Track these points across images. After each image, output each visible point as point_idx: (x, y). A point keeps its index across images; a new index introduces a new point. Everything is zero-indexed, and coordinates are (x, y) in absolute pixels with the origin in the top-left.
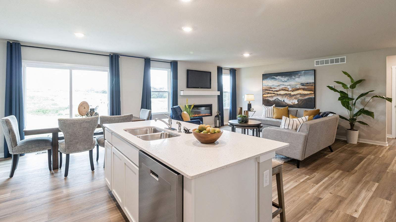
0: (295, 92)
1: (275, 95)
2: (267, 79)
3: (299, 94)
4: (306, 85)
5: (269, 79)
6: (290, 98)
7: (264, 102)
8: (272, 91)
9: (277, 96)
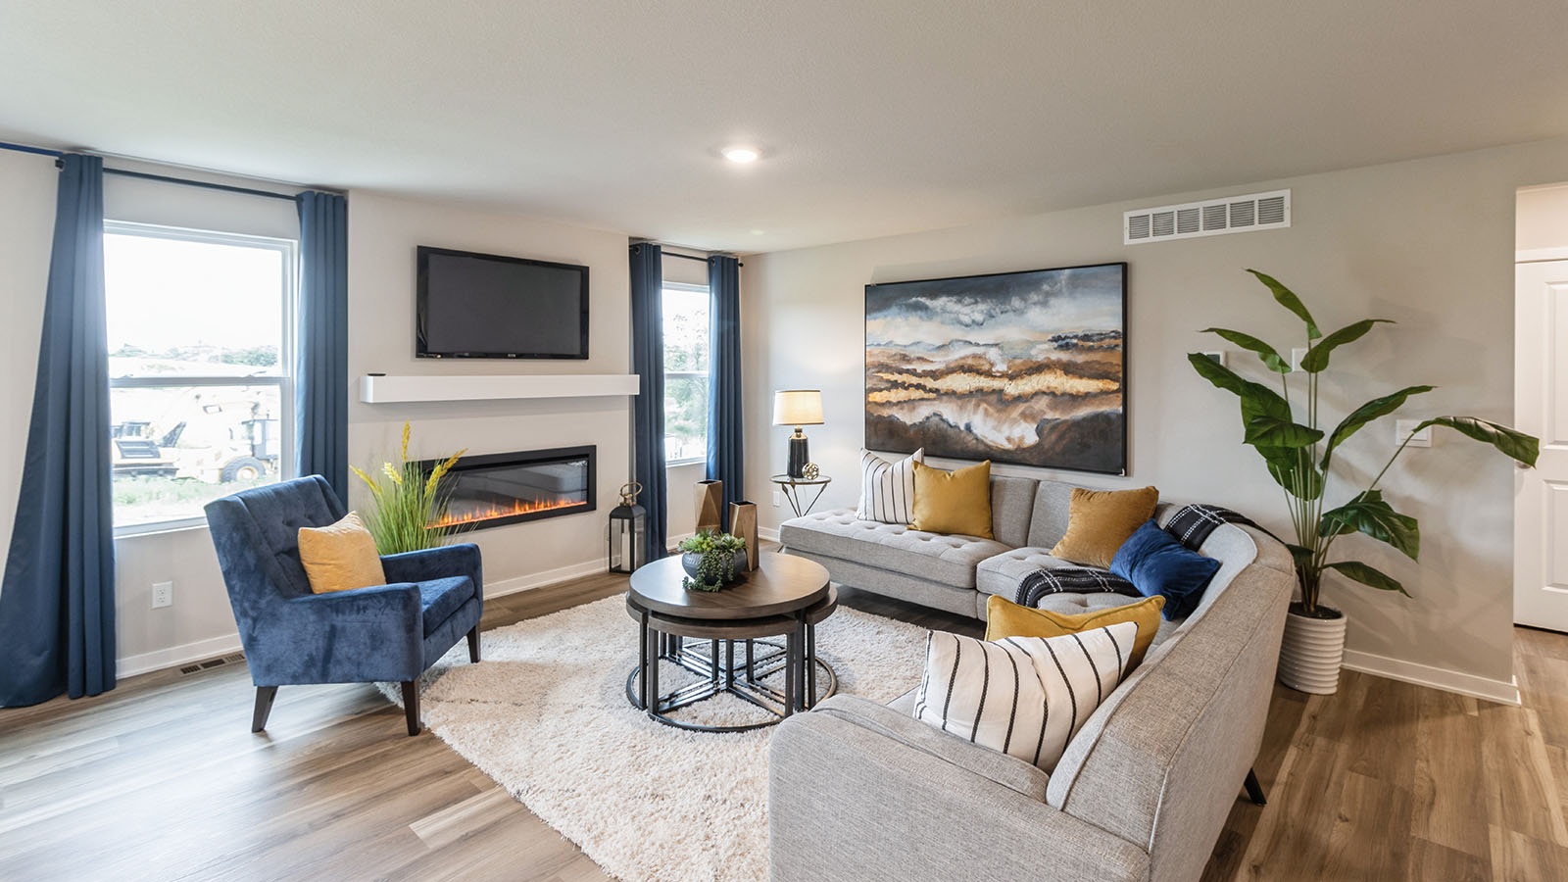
0: (1024, 381)
1: (926, 396)
2: (885, 313)
3: (1044, 393)
4: (1081, 343)
5: (894, 309)
6: (999, 411)
7: (872, 429)
8: (913, 373)
9: (934, 399)
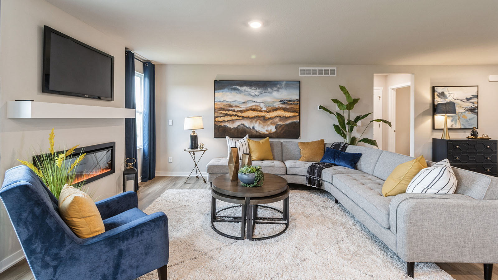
0: (272, 113)
1: (238, 118)
2: (223, 90)
3: (278, 117)
4: (288, 102)
5: (226, 90)
6: (264, 122)
7: (217, 130)
8: (234, 111)
9: (241, 119)
